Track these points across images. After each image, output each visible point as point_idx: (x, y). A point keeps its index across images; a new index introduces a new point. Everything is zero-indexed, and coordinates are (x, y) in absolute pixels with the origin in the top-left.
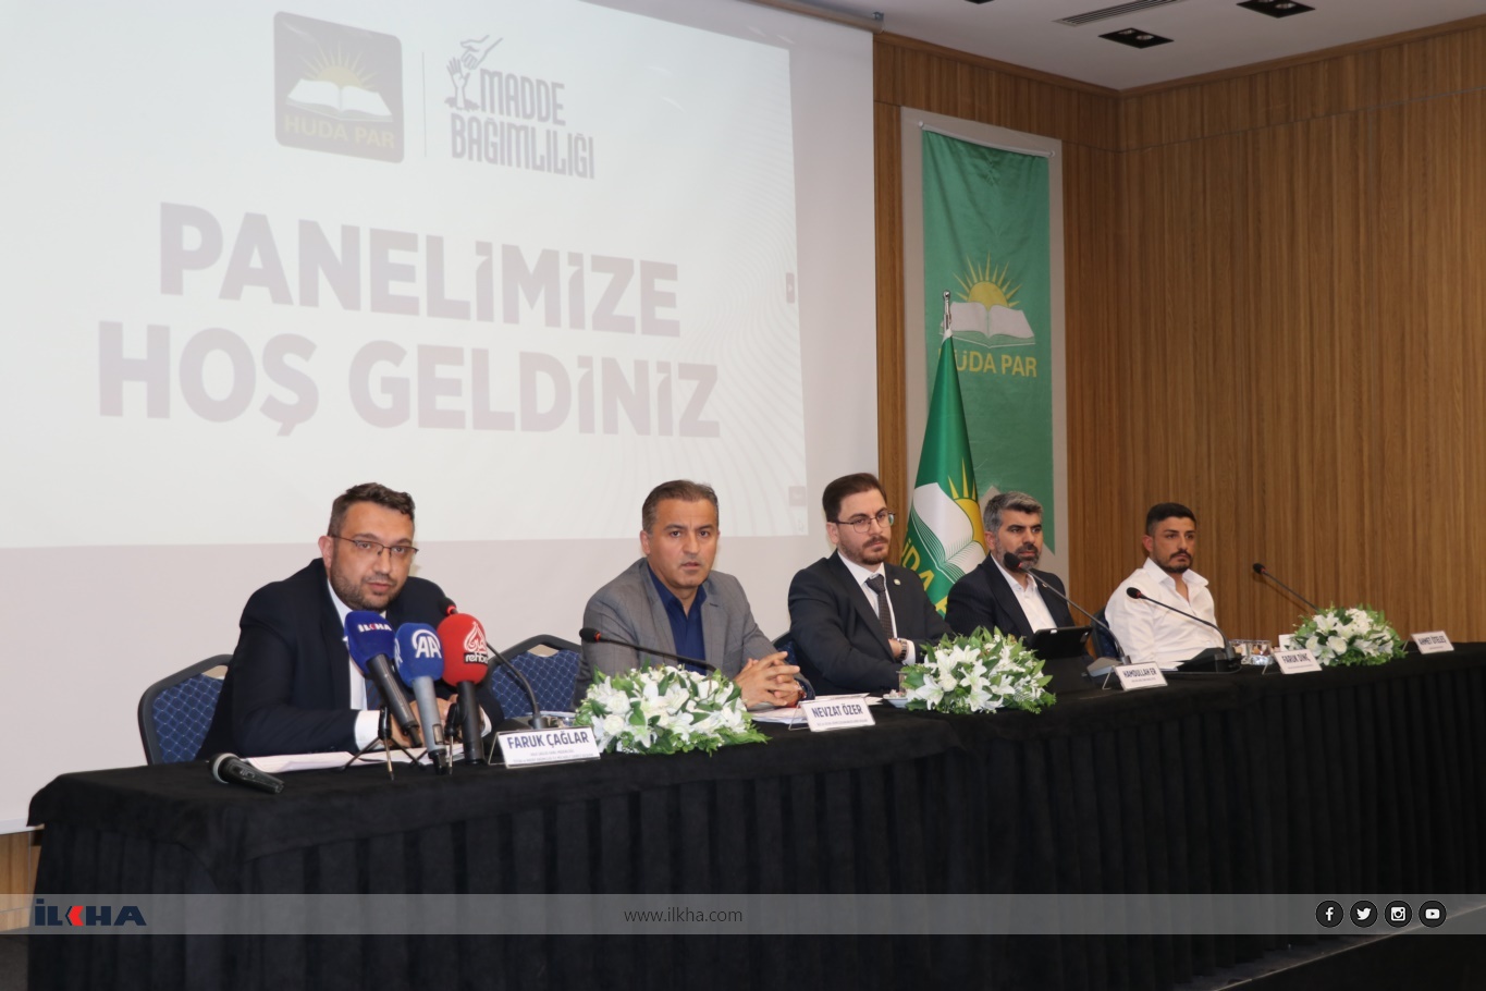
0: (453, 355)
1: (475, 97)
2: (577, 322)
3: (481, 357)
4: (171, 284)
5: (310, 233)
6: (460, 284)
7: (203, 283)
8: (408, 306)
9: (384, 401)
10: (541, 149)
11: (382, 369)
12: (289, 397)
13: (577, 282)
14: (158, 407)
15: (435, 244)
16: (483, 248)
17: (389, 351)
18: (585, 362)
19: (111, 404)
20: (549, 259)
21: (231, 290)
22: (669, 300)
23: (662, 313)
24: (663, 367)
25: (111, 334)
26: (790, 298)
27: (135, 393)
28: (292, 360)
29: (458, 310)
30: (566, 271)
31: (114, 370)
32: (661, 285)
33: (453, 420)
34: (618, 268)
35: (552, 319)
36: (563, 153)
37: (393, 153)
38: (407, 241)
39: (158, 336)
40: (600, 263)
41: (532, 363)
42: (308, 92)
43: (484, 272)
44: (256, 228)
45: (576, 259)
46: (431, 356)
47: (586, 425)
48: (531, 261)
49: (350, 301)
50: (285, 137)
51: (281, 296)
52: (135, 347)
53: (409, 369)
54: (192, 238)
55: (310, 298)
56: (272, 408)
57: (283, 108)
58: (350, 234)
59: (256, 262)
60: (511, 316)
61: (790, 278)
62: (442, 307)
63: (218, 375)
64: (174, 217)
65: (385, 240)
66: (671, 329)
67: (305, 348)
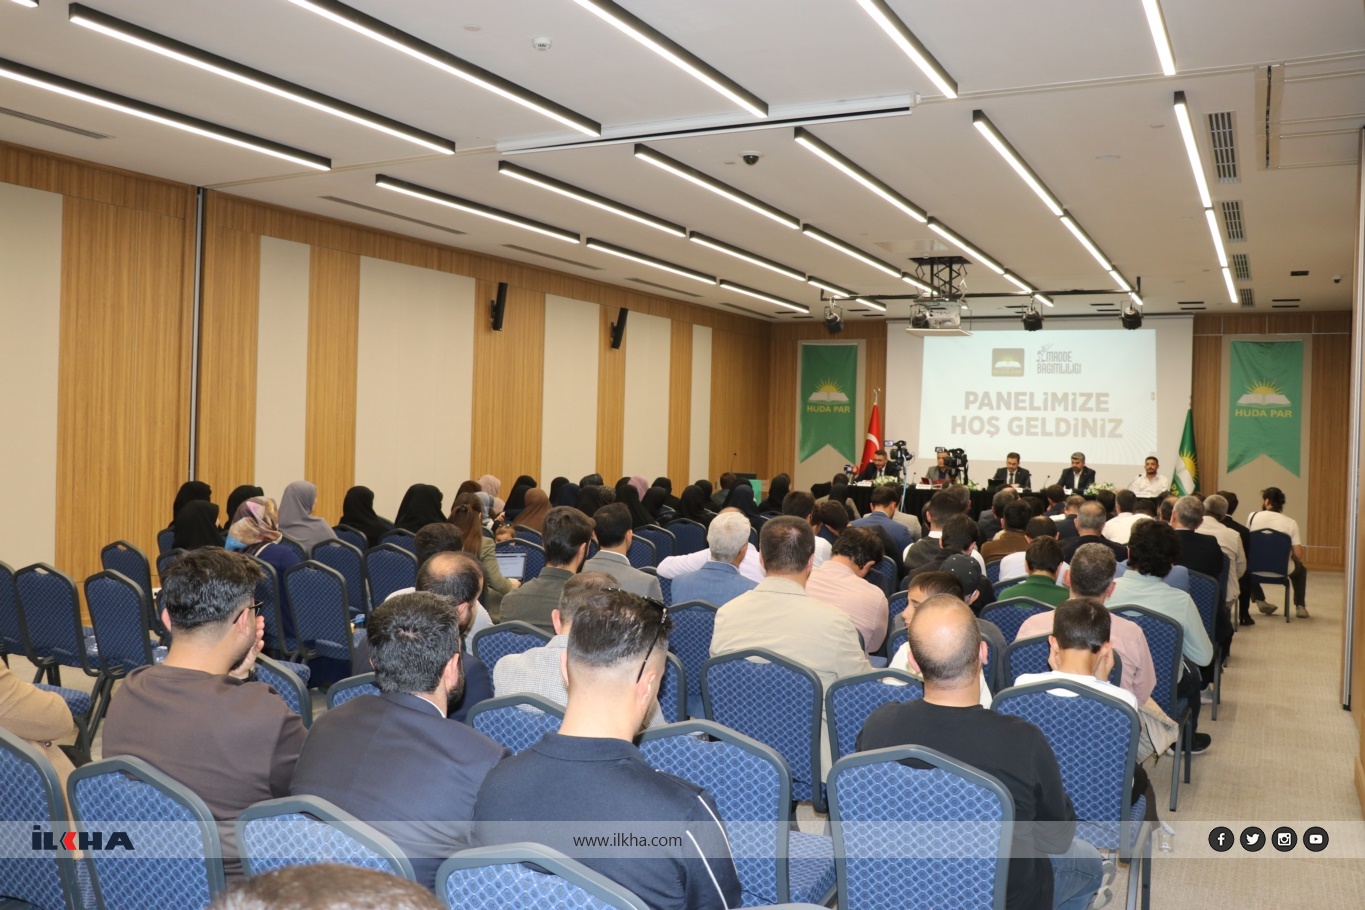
0: (1036, 419)
1: (1044, 358)
2: (1074, 409)
3: (1044, 420)
4: (967, 407)
5: (999, 395)
6: (1038, 402)
7: (974, 407)
8: (1024, 408)
9: (1017, 430)
10: (1064, 368)
11: (1016, 423)
12: (992, 429)
13: (1074, 400)
14: (963, 432)
15: (1032, 395)
16: (1046, 394)
17: (1020, 419)
18: (1076, 419)
19: (954, 432)
20: (1066, 395)
21: (980, 408)
22: (1106, 402)
23: (1103, 406)
24: (1103, 420)
25: (954, 418)
26: (1153, 399)
27: (959, 429)
28: (994, 422)
29: (1038, 409)
30: (1071, 398)
31: (955, 425)
32: (1102, 399)
33: (1036, 434)
34: (1088, 396)
35: (1066, 409)
36: (1071, 368)
37: (1022, 375)
38: (1024, 394)
39: (964, 418)
40: (1082, 395)
41: (1058, 421)
42: (1000, 364)
43: (1046, 400)
44: (986, 395)
45: (1074, 394)
46: (1029, 420)
47: (1076, 435)
48: (1060, 395)
49: (1008, 408)
50: (994, 375)
51: (991, 408)
52: (959, 420)
53: (1024, 423)
54: (972, 398)
55: (999, 408)
56: (989, 432)
57: (994, 368)
58: (1009, 394)
59: (986, 402)
60: (1053, 409)
61: (1153, 394)
62: (1033, 408)
63: (977, 425)
64: (968, 394)
65: (1018, 394)
66: (1107, 410)
67: (997, 419)
